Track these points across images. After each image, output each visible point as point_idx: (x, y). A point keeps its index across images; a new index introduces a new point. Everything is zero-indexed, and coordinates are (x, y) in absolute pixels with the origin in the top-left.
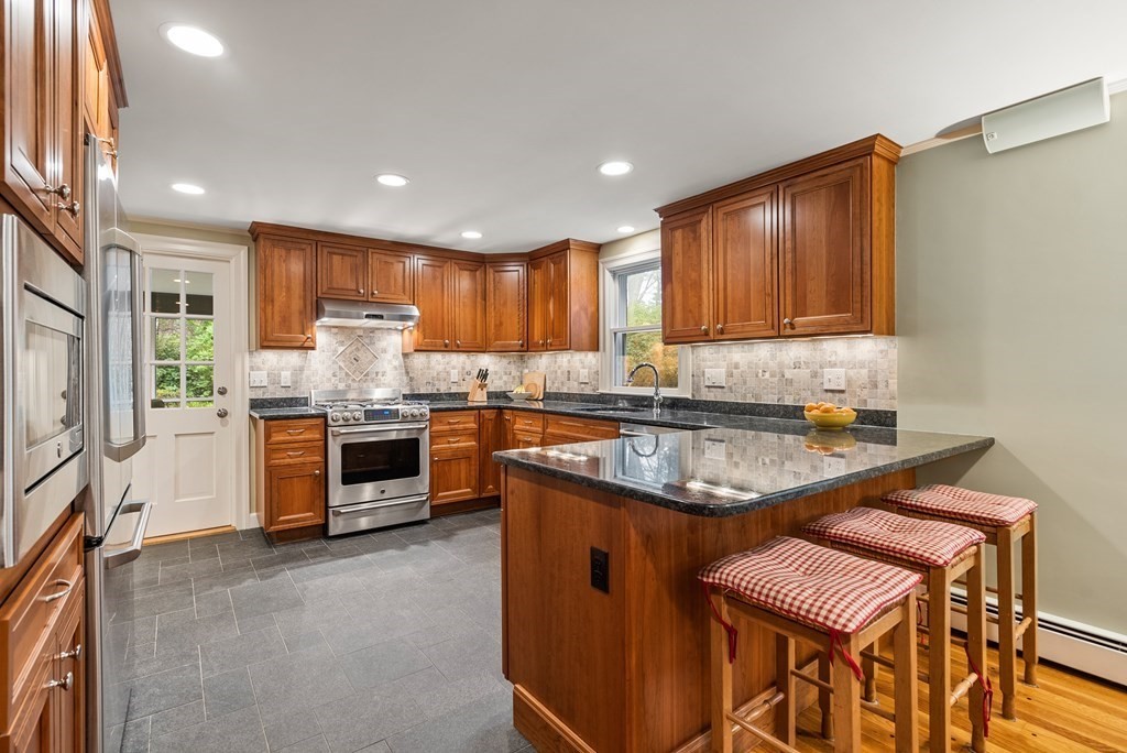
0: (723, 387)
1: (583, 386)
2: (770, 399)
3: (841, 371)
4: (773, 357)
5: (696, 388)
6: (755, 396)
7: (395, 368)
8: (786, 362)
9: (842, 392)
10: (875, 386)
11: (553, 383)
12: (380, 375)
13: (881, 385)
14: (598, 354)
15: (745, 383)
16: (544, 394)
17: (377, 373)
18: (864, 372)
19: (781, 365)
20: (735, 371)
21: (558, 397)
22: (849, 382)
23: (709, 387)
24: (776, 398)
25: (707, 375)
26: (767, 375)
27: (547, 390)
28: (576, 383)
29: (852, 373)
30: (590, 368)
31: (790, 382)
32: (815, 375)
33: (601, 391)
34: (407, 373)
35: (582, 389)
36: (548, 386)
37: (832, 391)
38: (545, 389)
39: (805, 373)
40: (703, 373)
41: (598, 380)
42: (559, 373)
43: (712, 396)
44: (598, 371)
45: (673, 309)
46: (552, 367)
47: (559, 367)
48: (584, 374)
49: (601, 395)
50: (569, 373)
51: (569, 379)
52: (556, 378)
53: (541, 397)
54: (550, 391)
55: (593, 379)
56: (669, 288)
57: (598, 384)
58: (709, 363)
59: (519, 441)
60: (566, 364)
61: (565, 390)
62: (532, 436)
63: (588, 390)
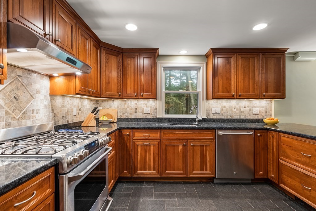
0: (220, 114)
1: (147, 115)
2: (236, 117)
3: (258, 109)
4: (238, 104)
5: (208, 114)
6: (232, 117)
7: (45, 106)
8: (242, 106)
9: (258, 114)
10: (266, 112)
11: (123, 114)
12: (35, 112)
13: (268, 112)
14: (157, 102)
15: (228, 112)
16: (117, 119)
17: (33, 111)
18: (264, 109)
19: (240, 107)
20: (224, 108)
21: (127, 120)
22: (260, 112)
23: (214, 114)
24: (238, 117)
25: (213, 110)
26: (235, 110)
27: (119, 117)
28: (141, 114)
29: (260, 109)
30: (151, 107)
31: (243, 112)
32: (250, 110)
33: (158, 117)
34: (53, 110)
36: (118, 115)
37: (255, 114)
39: (247, 109)
40: (212, 109)
41: (156, 112)
42: (128, 109)
43: (215, 117)
44: (157, 109)
45: (218, 86)
46: (122, 107)
47: (128, 107)
48: (147, 110)
49: (159, 118)
50: (136, 109)
51: (136, 112)
52: (126, 112)
53: (116, 121)
54: (121, 118)
55: (153, 112)
56: (216, 79)
57: (156, 114)
58: (214, 106)
59: (138, 145)
60: (134, 105)
61: (133, 117)
62: (150, 141)
63: (150, 117)
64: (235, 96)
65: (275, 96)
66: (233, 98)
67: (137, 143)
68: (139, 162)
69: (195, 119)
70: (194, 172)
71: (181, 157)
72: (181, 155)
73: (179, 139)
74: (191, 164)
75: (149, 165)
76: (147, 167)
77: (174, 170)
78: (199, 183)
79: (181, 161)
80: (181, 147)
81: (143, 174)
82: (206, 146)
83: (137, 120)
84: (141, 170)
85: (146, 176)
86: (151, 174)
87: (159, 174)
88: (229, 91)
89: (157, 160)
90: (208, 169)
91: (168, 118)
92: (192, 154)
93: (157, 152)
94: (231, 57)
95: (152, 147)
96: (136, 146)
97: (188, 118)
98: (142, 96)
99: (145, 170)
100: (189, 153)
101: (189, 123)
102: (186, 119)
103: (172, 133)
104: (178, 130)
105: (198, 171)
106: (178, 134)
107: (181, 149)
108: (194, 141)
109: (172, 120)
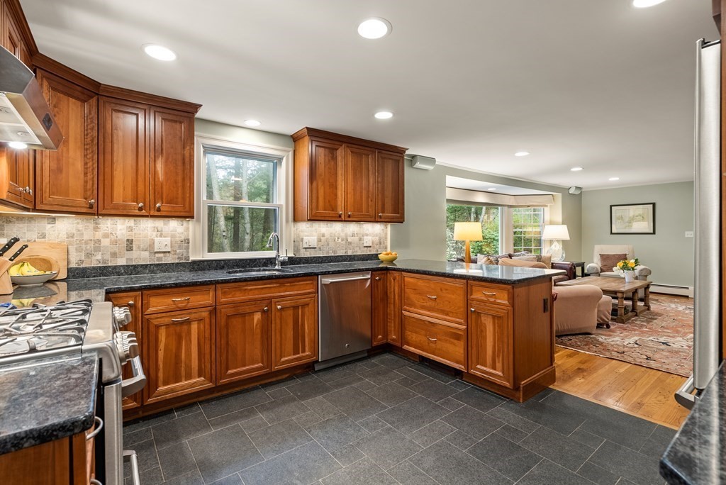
0: (315, 248)
1: (162, 255)
2: (341, 253)
3: (370, 238)
4: (343, 231)
5: (296, 250)
6: (335, 252)
8: (349, 233)
9: (370, 247)
10: (380, 244)
11: (89, 255)
13: (382, 243)
14: (191, 224)
15: (328, 244)
16: (69, 270)
18: (377, 238)
19: (346, 235)
20: (322, 238)
21: (104, 271)
22: (373, 243)
23: (306, 248)
24: (344, 251)
25: (304, 242)
26: (340, 240)
27: (73, 265)
28: (146, 254)
29: (373, 238)
30: (173, 236)
31: (350, 243)
32: (360, 240)
33: (192, 258)
35: (159, 259)
37: (367, 247)
38: (68, 263)
39: (356, 239)
40: (302, 240)
41: (187, 248)
42: (105, 242)
43: (307, 254)
44: (188, 240)
45: (318, 198)
46: (86, 237)
47: (106, 236)
48: (162, 243)
49: (194, 262)
50: (130, 242)
51: (130, 249)
52: (97, 249)
53: (63, 275)
54: (84, 265)
55: (180, 247)
56: (314, 184)
57: (188, 252)
58: (306, 234)
59: (158, 327)
60: (124, 231)
61: (121, 262)
62: (191, 313)
63: (169, 260)
64: (343, 217)
65: (393, 218)
66: (340, 219)
67: (156, 322)
68: (161, 366)
69: (275, 259)
70: (283, 359)
71: (259, 336)
72: (259, 331)
73: (255, 300)
74: (278, 344)
75: (189, 368)
76: (183, 373)
77: (245, 366)
78: (291, 378)
79: (258, 344)
80: (257, 316)
81: (172, 390)
82: (303, 306)
83: (133, 270)
84: (165, 383)
85: (180, 393)
86: (192, 385)
87: (211, 382)
88: (334, 208)
89: (207, 351)
90: (307, 349)
91: (216, 261)
92: (278, 327)
93: (207, 335)
94: (337, 149)
95: (194, 326)
96: (152, 329)
97: (259, 259)
98: (159, 210)
99: (177, 380)
100: (273, 325)
101: (262, 268)
102: (255, 259)
103: (240, 290)
104: (252, 283)
105: (290, 355)
106: (251, 290)
107: (259, 319)
108: (283, 301)
109: (226, 264)
